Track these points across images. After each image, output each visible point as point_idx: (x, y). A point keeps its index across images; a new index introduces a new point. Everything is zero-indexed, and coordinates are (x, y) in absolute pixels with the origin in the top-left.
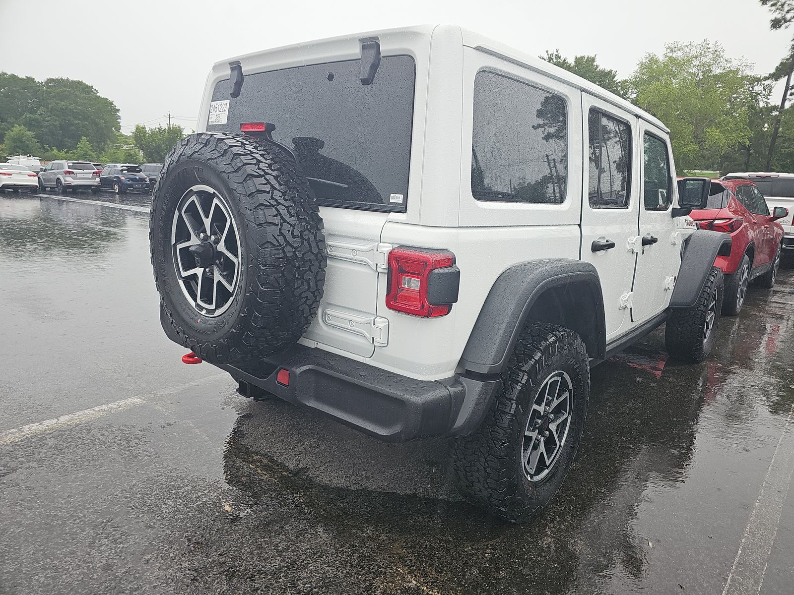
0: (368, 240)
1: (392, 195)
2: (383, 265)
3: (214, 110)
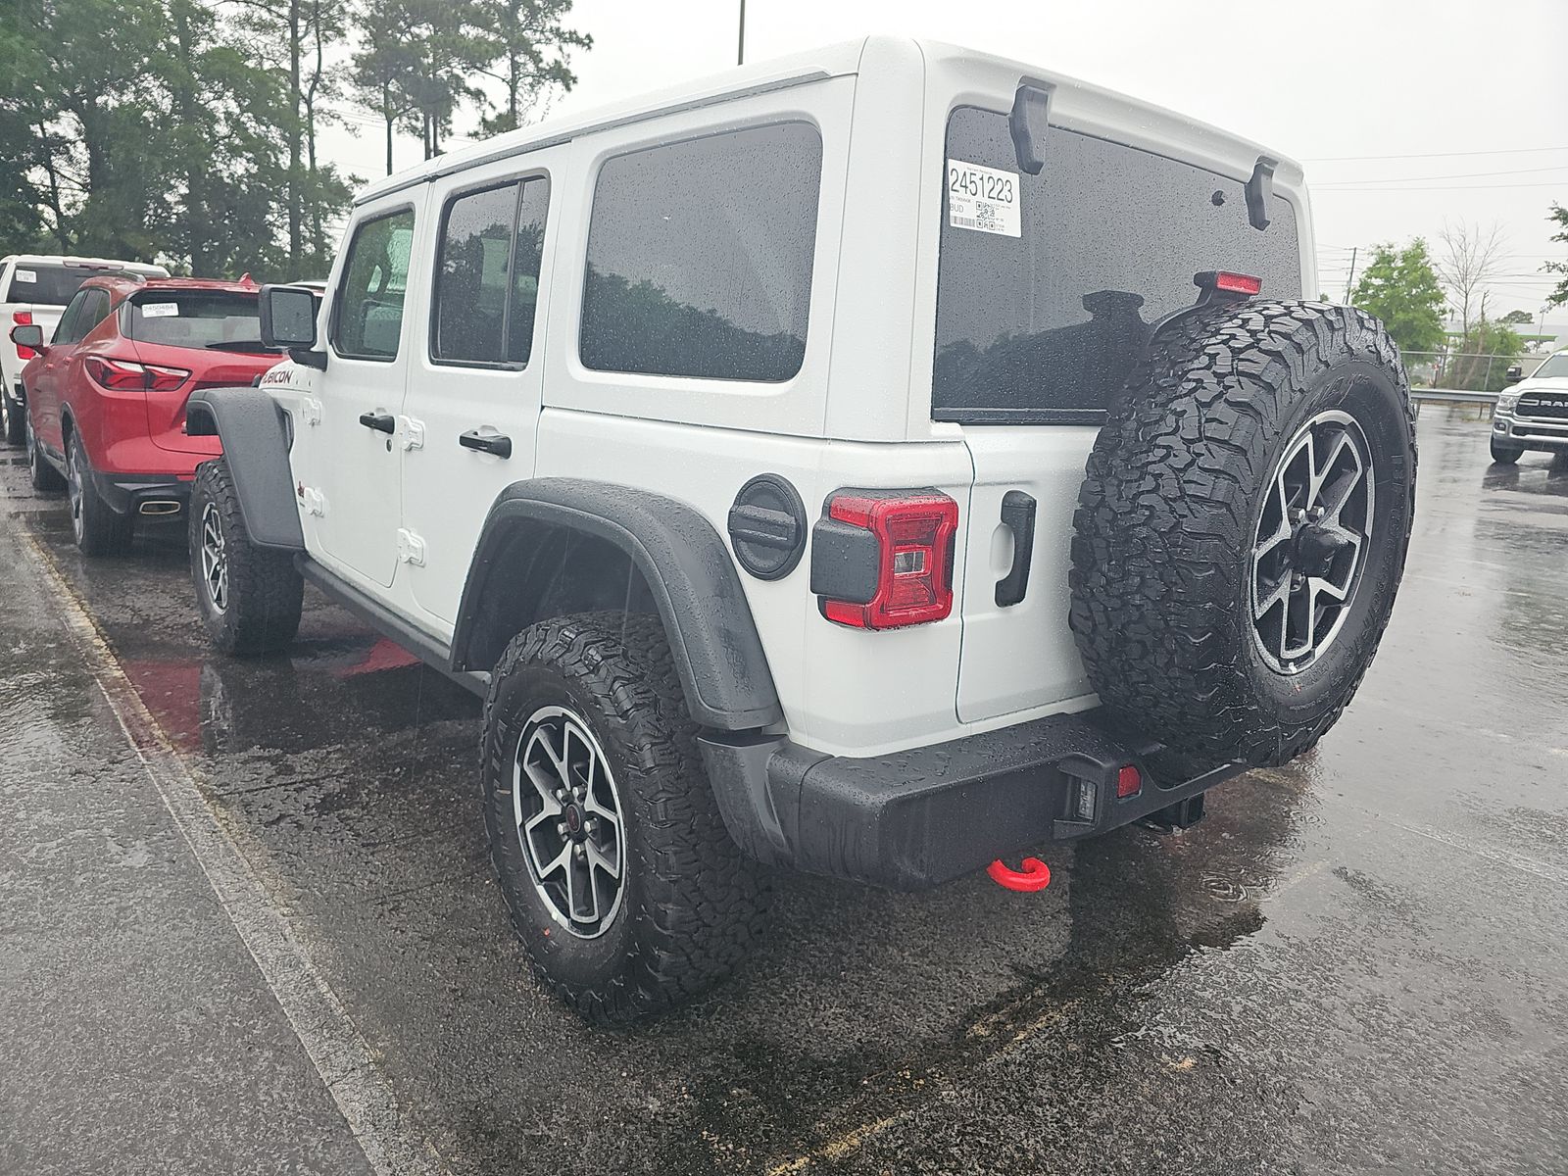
3: (966, 187)
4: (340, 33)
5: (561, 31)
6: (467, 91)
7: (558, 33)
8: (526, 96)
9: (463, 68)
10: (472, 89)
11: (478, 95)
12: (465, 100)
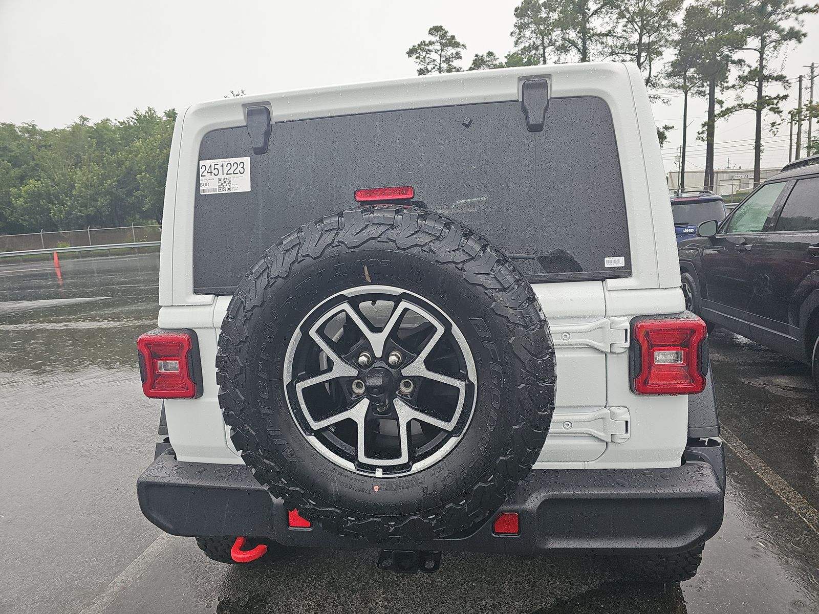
0: (593, 317)
1: (606, 259)
2: (623, 344)
3: (211, 172)
4: (660, 54)
5: (796, 8)
6: (733, 62)
7: (794, 11)
8: (771, 55)
9: (730, 50)
10: (736, 60)
11: (740, 62)
12: (731, 67)
